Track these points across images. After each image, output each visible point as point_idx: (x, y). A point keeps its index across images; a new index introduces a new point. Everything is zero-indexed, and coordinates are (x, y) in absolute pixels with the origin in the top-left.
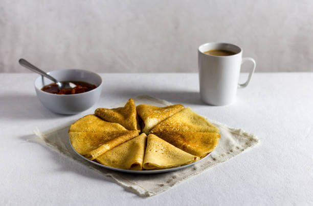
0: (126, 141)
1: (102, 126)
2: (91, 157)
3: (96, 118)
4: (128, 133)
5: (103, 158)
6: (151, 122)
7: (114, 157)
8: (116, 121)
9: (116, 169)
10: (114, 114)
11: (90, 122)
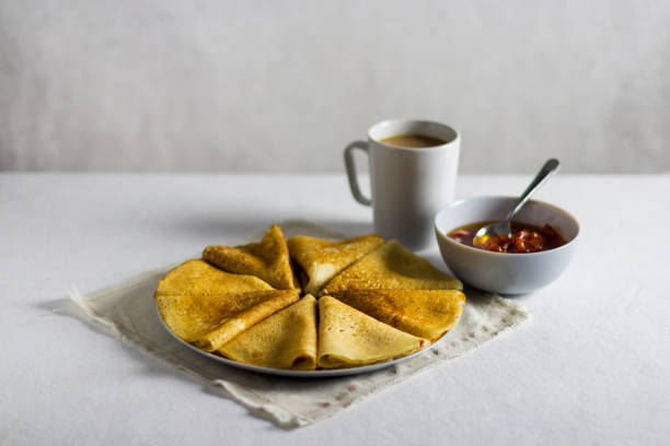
0: (276, 312)
1: (222, 282)
2: (208, 345)
3: (206, 266)
4: (278, 295)
5: (234, 348)
6: (321, 272)
7: (255, 344)
8: (248, 271)
9: (263, 368)
10: (243, 258)
11: (197, 275)
